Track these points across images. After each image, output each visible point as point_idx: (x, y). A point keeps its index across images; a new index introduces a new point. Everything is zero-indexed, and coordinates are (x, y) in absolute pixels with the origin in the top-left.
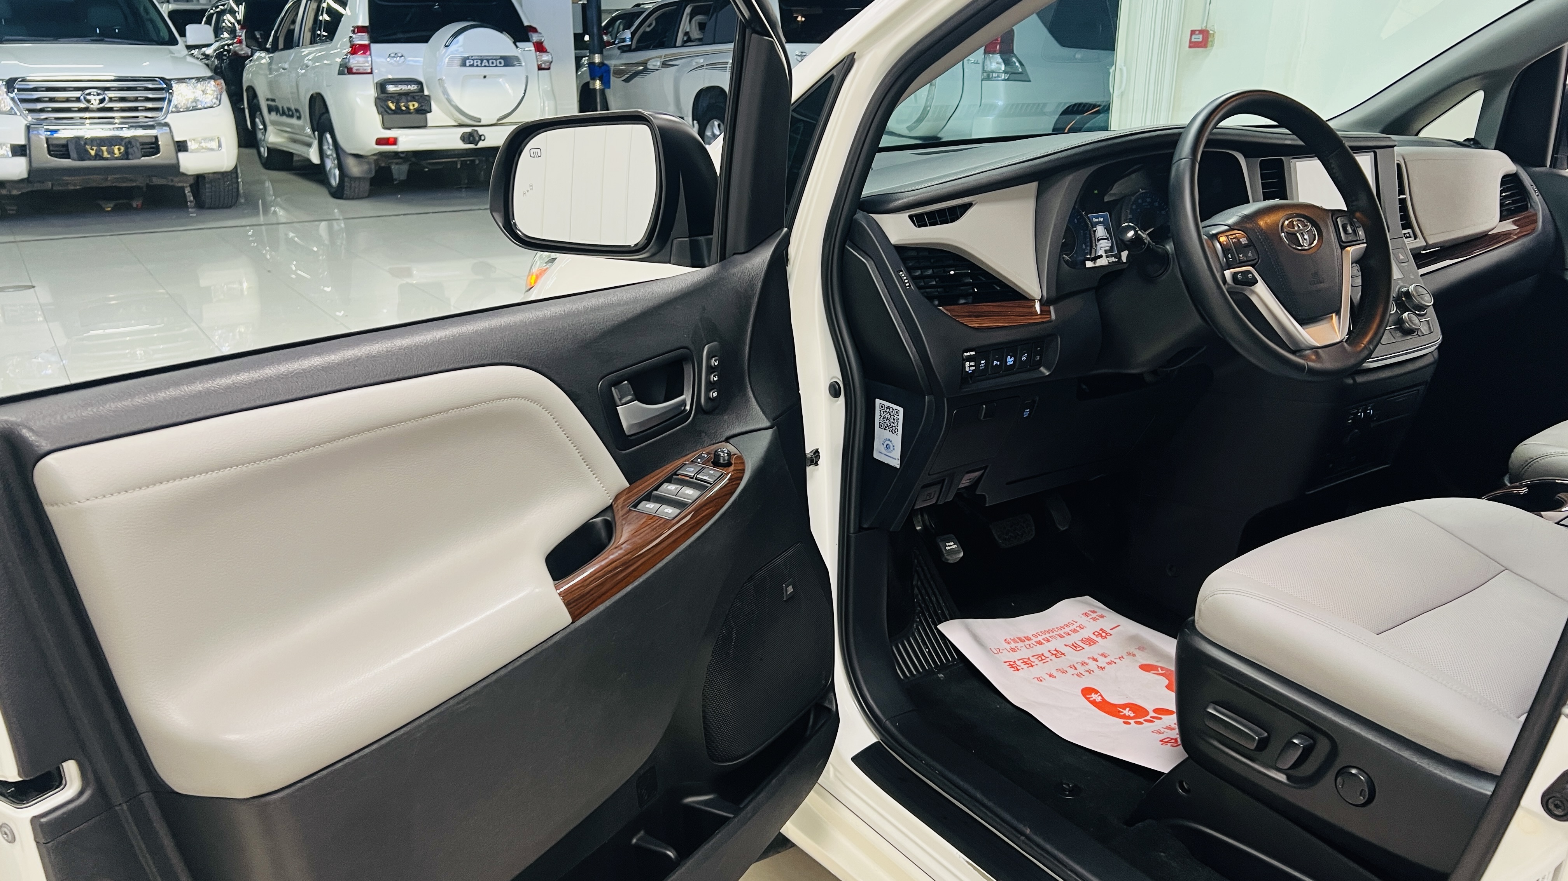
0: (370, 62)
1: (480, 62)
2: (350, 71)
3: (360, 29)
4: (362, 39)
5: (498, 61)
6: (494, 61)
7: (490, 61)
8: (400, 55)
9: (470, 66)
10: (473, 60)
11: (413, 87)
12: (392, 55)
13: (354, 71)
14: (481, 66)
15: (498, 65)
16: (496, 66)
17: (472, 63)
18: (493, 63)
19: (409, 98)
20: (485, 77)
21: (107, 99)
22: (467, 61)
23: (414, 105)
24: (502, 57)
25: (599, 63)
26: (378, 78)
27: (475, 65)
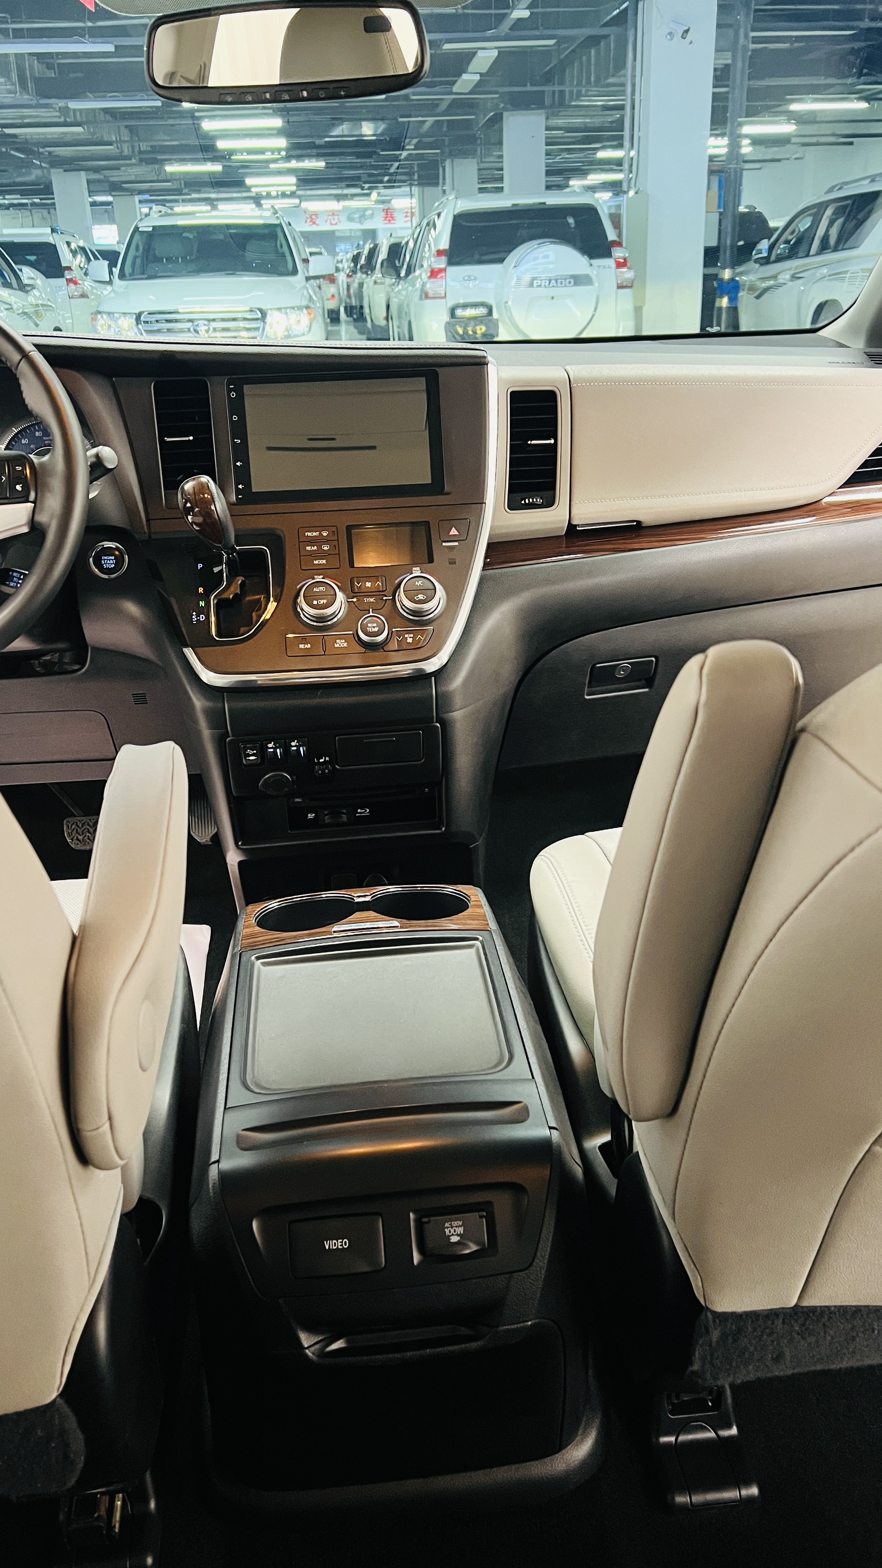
0: (444, 287)
1: (547, 282)
2: (427, 297)
3: (440, 253)
4: (442, 263)
5: (568, 280)
6: (563, 281)
7: (559, 281)
8: (473, 278)
9: (538, 286)
10: (541, 280)
11: (482, 311)
12: (466, 278)
13: (430, 295)
14: (549, 287)
15: (567, 285)
16: (566, 286)
17: (539, 284)
18: (561, 283)
19: (477, 323)
20: (553, 298)
21: (211, 329)
22: (535, 282)
23: (481, 329)
24: (572, 277)
25: (729, 280)
26: (450, 304)
27: (543, 285)
